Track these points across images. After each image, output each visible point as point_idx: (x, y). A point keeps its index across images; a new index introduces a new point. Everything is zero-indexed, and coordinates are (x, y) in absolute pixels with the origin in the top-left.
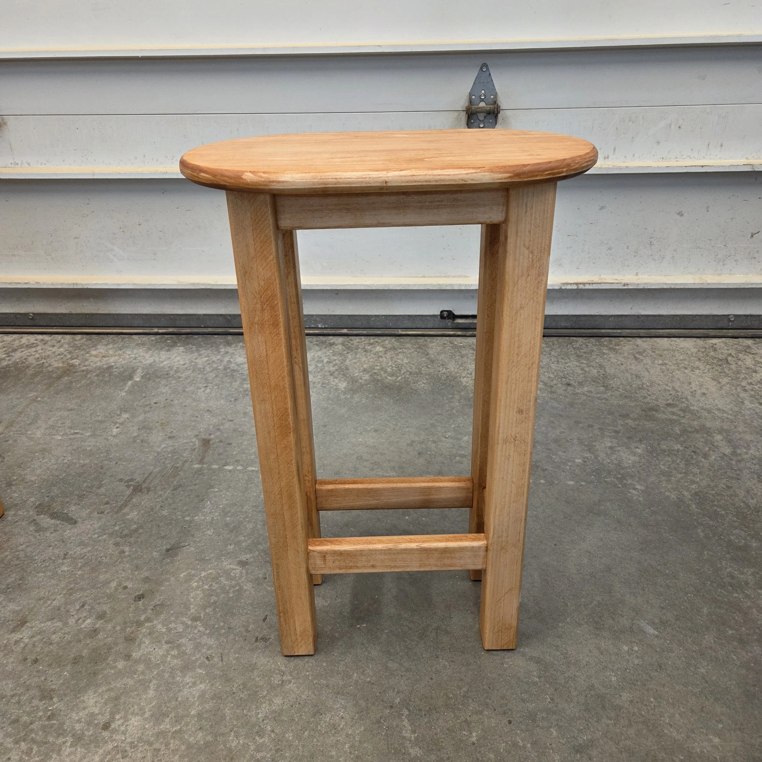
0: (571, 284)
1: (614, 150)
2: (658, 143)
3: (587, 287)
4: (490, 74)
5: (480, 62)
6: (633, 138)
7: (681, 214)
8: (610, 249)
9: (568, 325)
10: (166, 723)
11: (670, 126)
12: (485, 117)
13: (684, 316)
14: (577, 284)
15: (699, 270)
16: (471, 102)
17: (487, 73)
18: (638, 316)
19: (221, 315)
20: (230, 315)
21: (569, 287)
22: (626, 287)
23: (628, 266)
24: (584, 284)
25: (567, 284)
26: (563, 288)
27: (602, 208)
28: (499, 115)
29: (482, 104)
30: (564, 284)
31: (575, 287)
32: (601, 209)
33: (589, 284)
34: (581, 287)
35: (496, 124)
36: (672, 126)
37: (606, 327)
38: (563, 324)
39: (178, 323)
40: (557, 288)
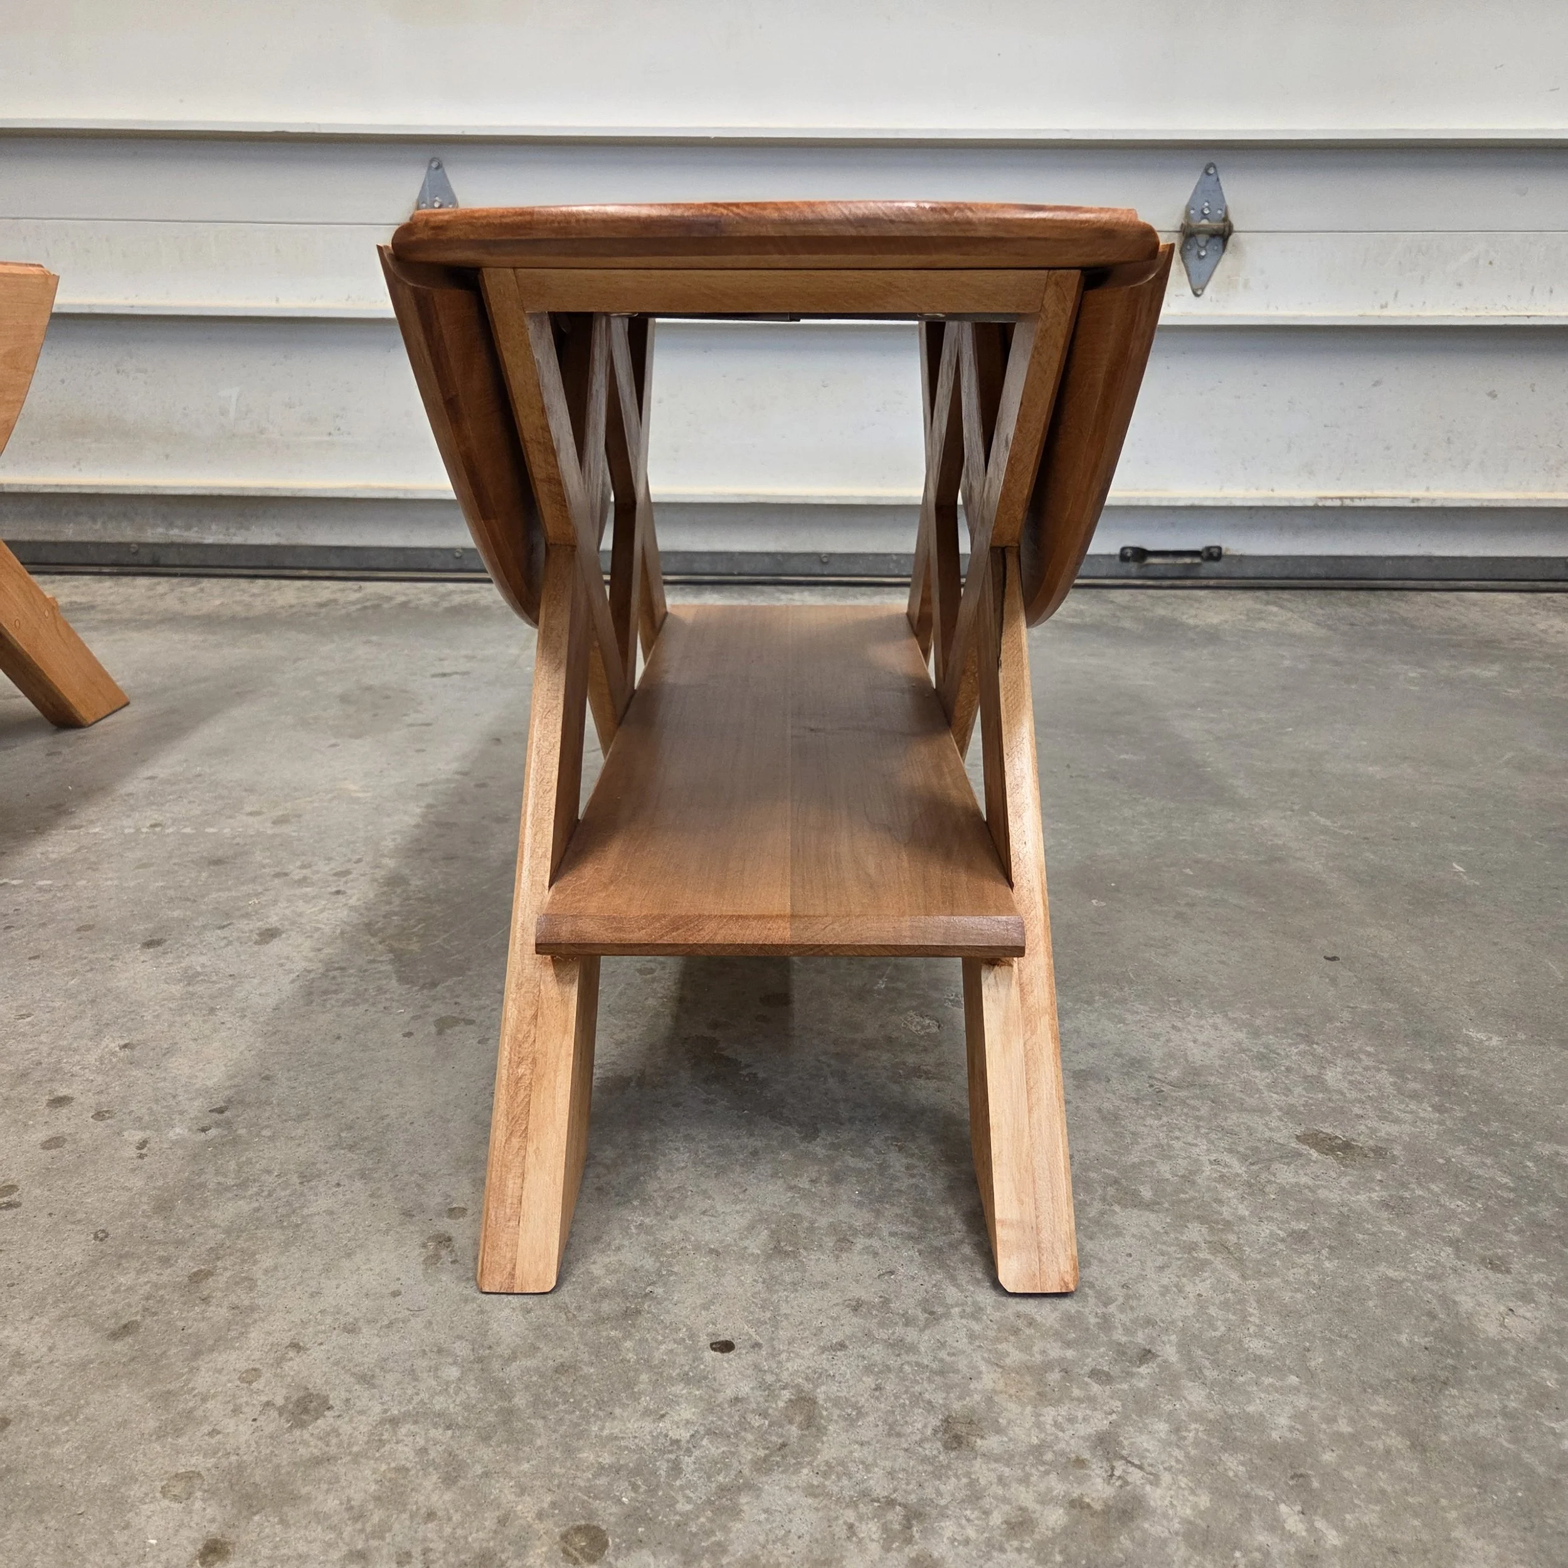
0: (1332, 498)
1: (1396, 295)
2: (1460, 285)
3: (1357, 503)
4: (1218, 180)
5: (1206, 161)
6: (1423, 278)
7: (1492, 395)
8: (1388, 448)
9: (1321, 572)
11: (1477, 261)
12: (1207, 242)
13: (1498, 559)
14: (1341, 498)
15: (1521, 483)
16: (1187, 214)
17: (1214, 178)
18: (1430, 559)
19: (768, 554)
20: (783, 554)
21: (1329, 503)
22: (1415, 505)
23: (1415, 476)
24: (1352, 499)
25: (1326, 498)
26: (1320, 504)
27: (1376, 384)
28: (1231, 238)
29: (1205, 222)
30: (1321, 498)
31: (1337, 503)
32: (1374, 385)
33: (1360, 498)
34: (1348, 503)
35: (1224, 250)
36: (1481, 262)
37: (1380, 575)
38: (1314, 571)
39: (697, 567)
40: (1311, 504)
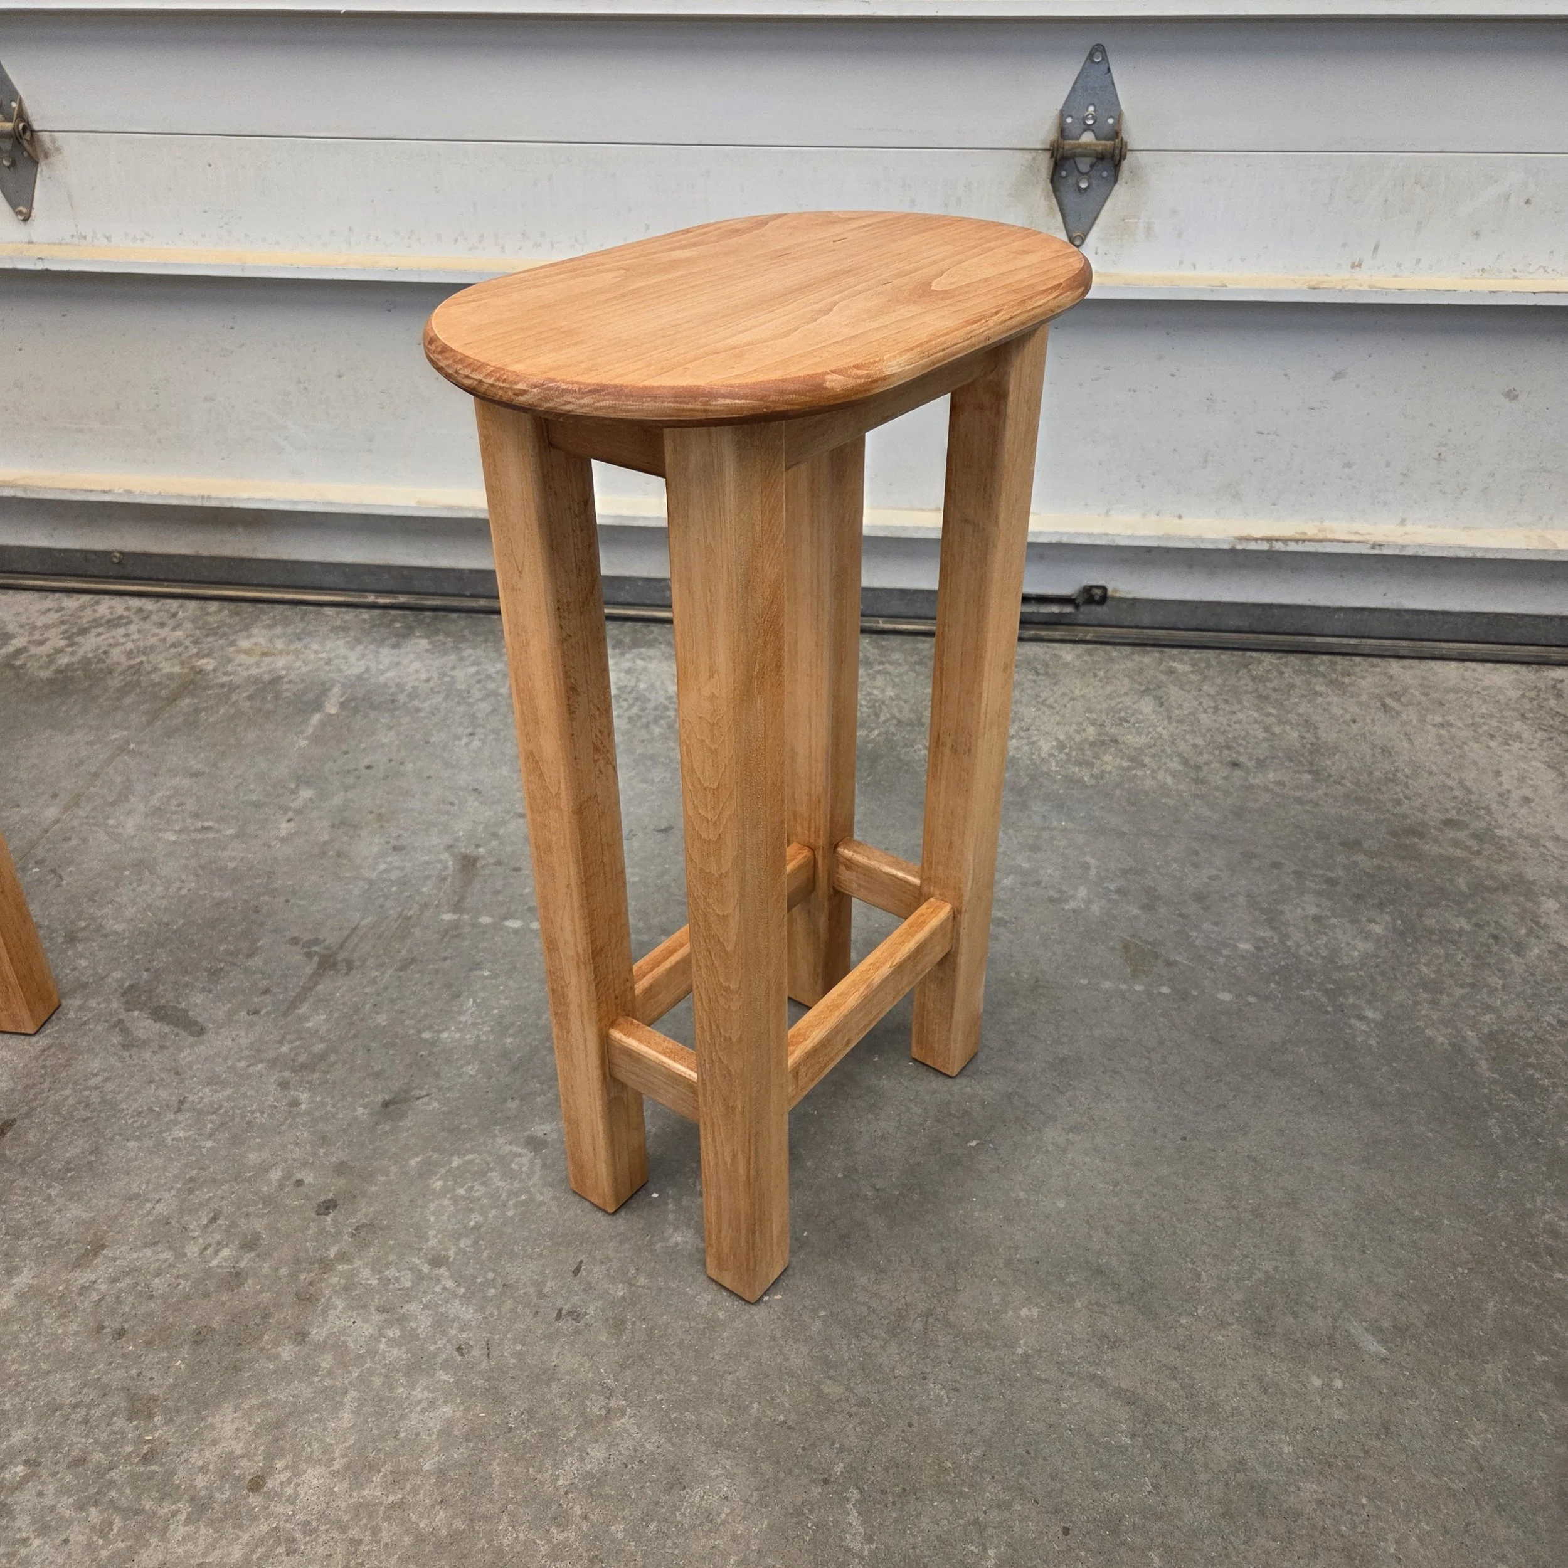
0: (1256, 540)
1: (1376, 249)
2: (1477, 234)
3: (1293, 547)
4: (1109, 70)
5: (1090, 41)
6: (1420, 223)
7: (1511, 395)
8: (1349, 465)
9: (1243, 623)
10: (373, 1485)
11: (1507, 199)
12: (1092, 166)
13: (1497, 616)
14: (1269, 540)
15: (1540, 518)
16: (1063, 131)
17: (1104, 68)
18: (1399, 612)
21: (1252, 546)
22: (1376, 552)
23: (1385, 504)
24: (1285, 541)
25: (1247, 539)
26: (1239, 547)
27: (1338, 376)
28: (1125, 163)
29: (1088, 138)
30: (1241, 539)
31: (1265, 546)
32: (1335, 378)
33: (1297, 541)
34: (1279, 546)
35: (1116, 181)
36: (1513, 199)
37: (1326, 631)
38: (1234, 622)
39: (417, 586)
40: (1226, 546)
